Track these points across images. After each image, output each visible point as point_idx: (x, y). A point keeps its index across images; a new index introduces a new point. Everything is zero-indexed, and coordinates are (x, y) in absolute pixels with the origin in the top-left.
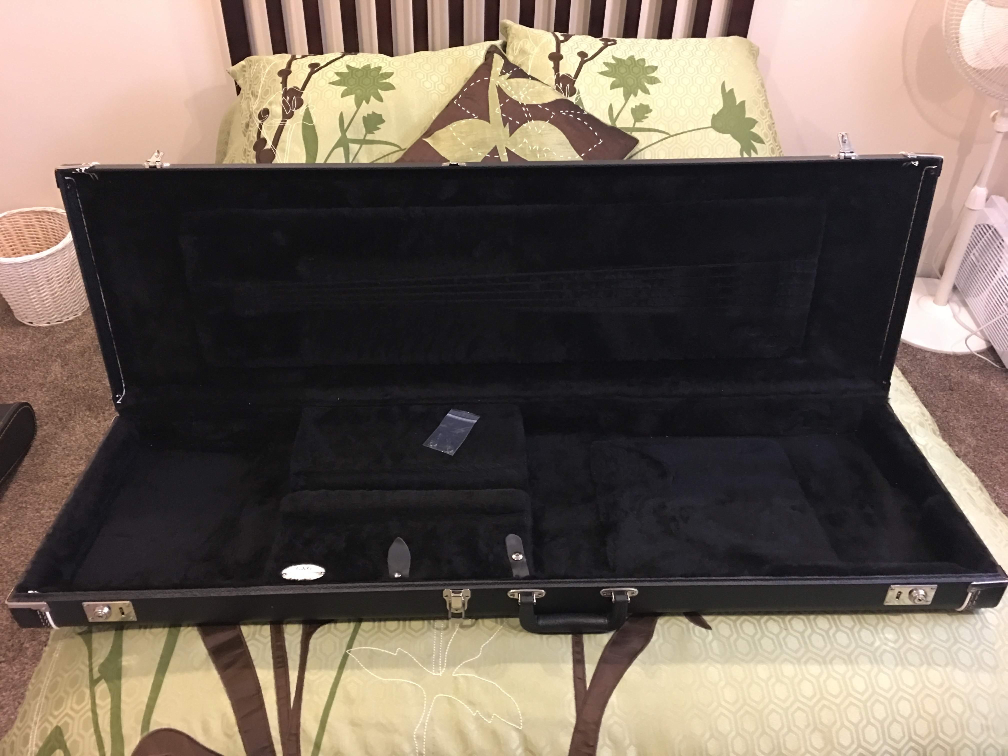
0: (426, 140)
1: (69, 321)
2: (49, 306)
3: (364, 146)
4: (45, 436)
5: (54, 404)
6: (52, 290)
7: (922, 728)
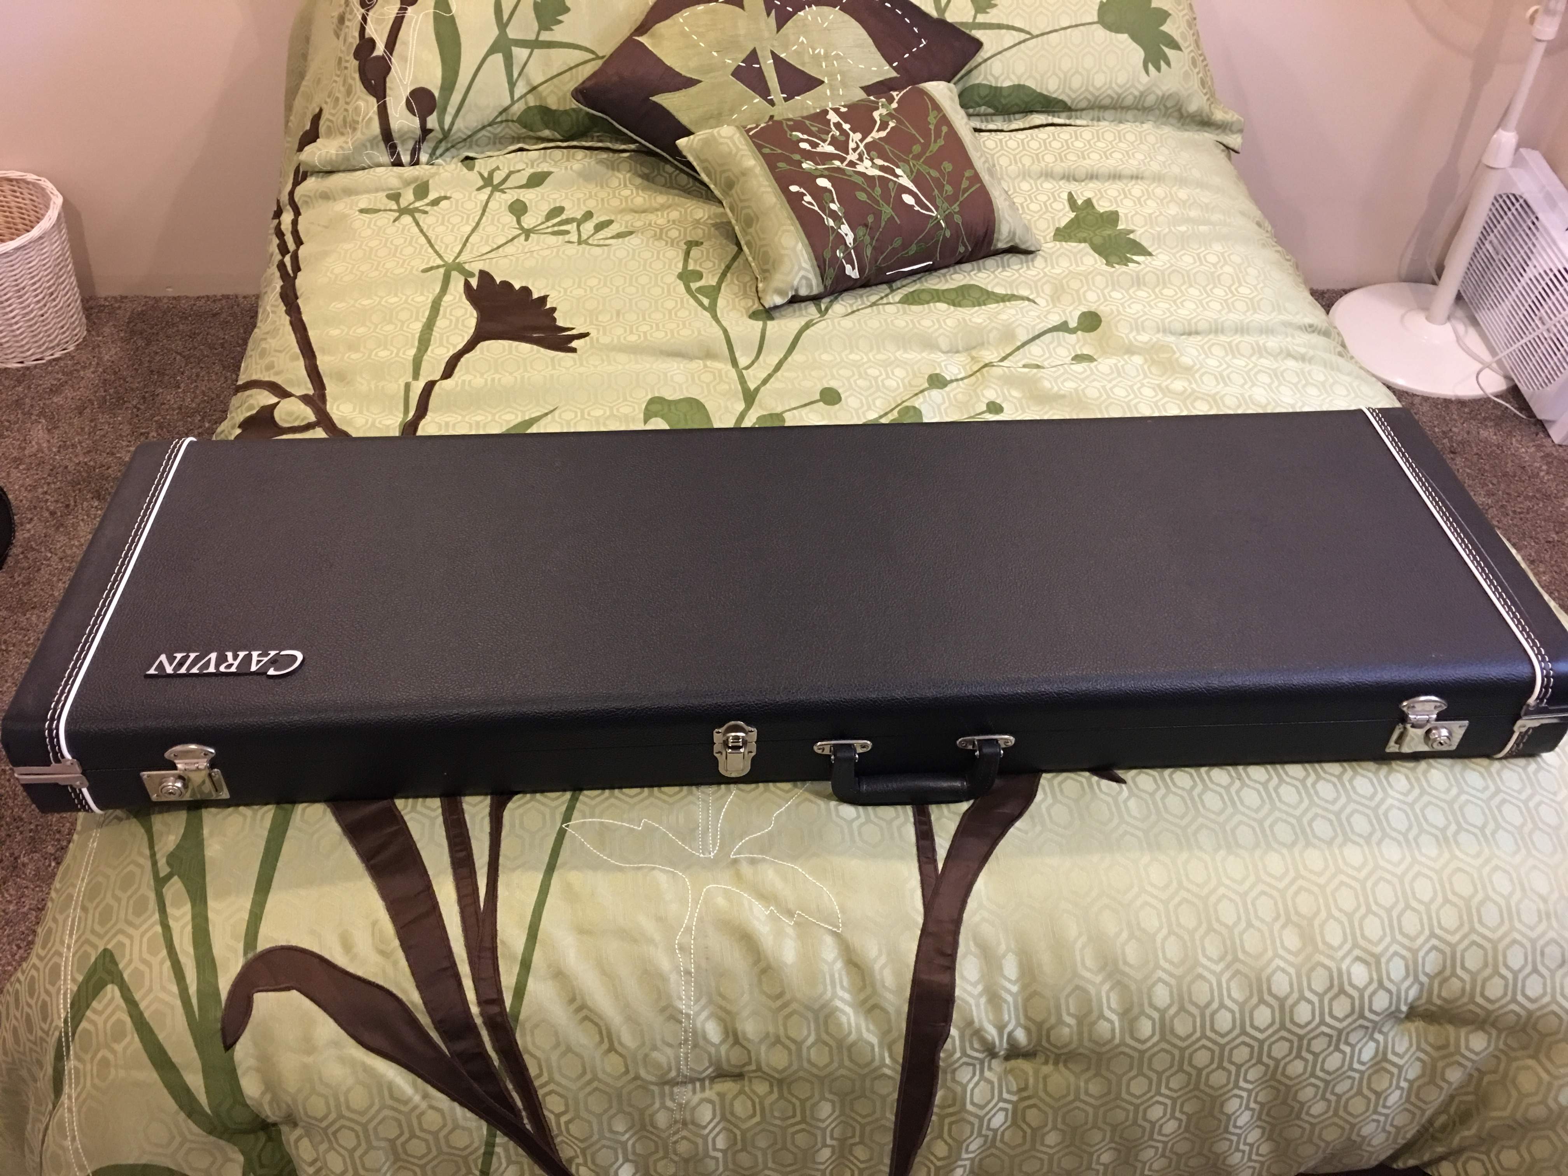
0: (640, 39)
1: (54, 360)
2: (21, 334)
3: (536, 51)
4: (29, 540)
5: (40, 490)
6: (24, 308)
7: (1449, 918)
